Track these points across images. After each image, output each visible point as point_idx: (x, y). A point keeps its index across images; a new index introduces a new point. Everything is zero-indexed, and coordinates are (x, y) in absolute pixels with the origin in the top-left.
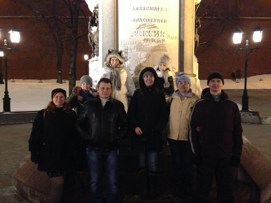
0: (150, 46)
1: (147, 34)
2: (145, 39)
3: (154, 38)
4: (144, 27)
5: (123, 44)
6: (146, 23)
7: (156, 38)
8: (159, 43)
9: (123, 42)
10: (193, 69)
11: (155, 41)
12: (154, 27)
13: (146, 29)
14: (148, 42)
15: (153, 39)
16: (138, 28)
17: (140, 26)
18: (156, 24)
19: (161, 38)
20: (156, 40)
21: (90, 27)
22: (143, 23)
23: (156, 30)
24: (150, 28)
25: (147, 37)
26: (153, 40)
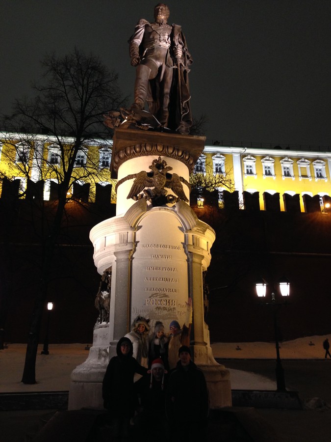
0: (162, 314)
1: (159, 302)
2: (157, 307)
3: (166, 307)
4: (156, 296)
5: (136, 312)
6: (158, 292)
7: (167, 306)
8: (170, 312)
9: (135, 309)
10: (203, 337)
11: (166, 310)
12: (166, 296)
13: (158, 298)
14: (160, 310)
15: (164, 307)
16: (150, 297)
17: (152, 295)
18: (167, 293)
19: (172, 307)
20: (167, 308)
21: (100, 292)
22: (155, 292)
23: (168, 299)
24: (162, 297)
25: (160, 306)
26: (165, 309)
